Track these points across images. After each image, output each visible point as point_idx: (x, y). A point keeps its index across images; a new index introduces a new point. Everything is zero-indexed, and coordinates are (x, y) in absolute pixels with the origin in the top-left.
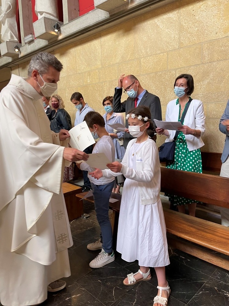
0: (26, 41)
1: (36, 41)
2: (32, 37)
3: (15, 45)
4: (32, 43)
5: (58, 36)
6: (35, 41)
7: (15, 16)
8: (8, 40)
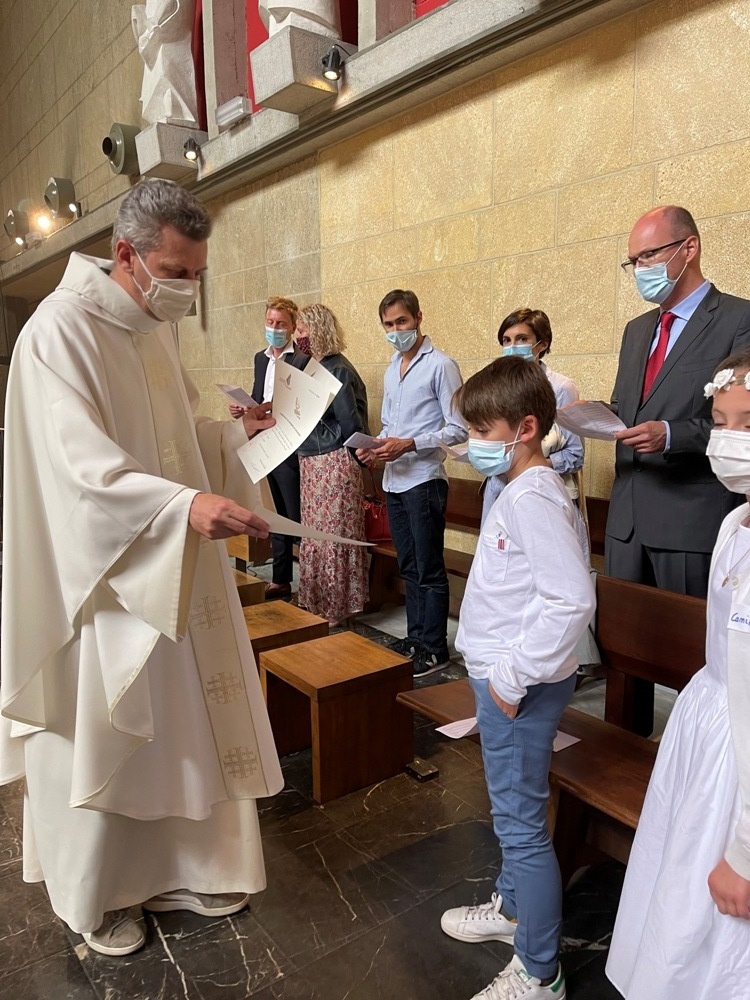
0: (224, 122)
1: (257, 120)
2: (245, 106)
3: (187, 135)
4: (243, 128)
5: (334, 97)
6: (254, 119)
7: (190, 35)
8: (164, 121)
